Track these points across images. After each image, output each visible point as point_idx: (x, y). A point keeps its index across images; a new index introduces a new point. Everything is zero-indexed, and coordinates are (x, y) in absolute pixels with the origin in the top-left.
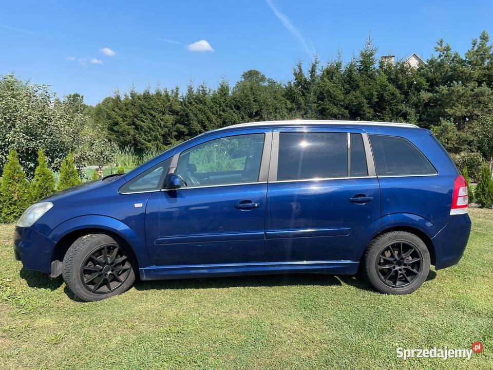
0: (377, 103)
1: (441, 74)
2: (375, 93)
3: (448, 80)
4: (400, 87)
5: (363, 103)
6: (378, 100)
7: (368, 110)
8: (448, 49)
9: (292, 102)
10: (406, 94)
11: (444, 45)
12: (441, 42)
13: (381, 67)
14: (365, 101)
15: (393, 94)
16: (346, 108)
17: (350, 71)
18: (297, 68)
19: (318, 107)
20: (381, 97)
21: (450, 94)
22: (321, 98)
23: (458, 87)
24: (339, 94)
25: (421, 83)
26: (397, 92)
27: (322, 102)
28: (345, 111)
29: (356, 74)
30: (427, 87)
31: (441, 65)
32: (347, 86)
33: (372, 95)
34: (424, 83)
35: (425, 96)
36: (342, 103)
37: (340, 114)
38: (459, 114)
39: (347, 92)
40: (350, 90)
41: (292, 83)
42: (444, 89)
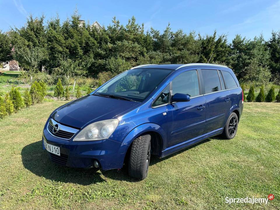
0: (85, 47)
1: (116, 35)
2: (84, 41)
3: (120, 39)
4: (96, 39)
5: (78, 46)
6: (85, 45)
7: (80, 51)
8: (118, 22)
9: (29, 41)
10: (100, 43)
11: (117, 20)
12: (115, 18)
13: (84, 26)
14: (78, 45)
15: (93, 43)
16: (67, 48)
17: (66, 25)
18: (29, 18)
19: (48, 46)
20: (87, 44)
21: (123, 46)
22: (50, 40)
23: (126, 42)
24: (61, 38)
25: (107, 39)
26: (95, 42)
27: (50, 43)
28: (67, 50)
29: (71, 29)
30: (110, 41)
31: (115, 30)
32: (66, 35)
33: (82, 42)
34: (108, 38)
35: (110, 45)
36: (64, 45)
37: (64, 51)
38: (127, 56)
39: (66, 39)
40: (68, 38)
41: (25, 28)
42: (119, 43)
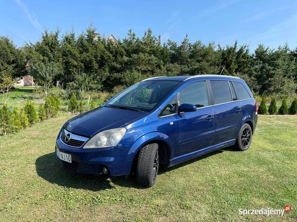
0: (100, 60)
1: (131, 48)
2: (99, 55)
3: (136, 51)
4: (111, 52)
5: (93, 60)
7: (95, 64)
8: (134, 35)
9: (44, 56)
10: (115, 56)
11: (132, 33)
12: (130, 31)
13: (99, 40)
14: (94, 59)
15: (109, 56)
16: (82, 62)
17: (81, 39)
18: (44, 33)
19: (63, 60)
20: (102, 57)
21: (139, 59)
22: (65, 54)
23: (142, 55)
24: (76, 52)
25: (123, 52)
26: (111, 55)
27: (65, 58)
29: (86, 43)
30: (125, 54)
31: (130, 43)
32: (81, 49)
33: (97, 56)
34: (124, 52)
35: (126, 59)
36: (79, 59)
37: (78, 66)
38: (143, 69)
39: (81, 53)
40: (83, 52)
41: (40, 43)
42: (135, 56)
